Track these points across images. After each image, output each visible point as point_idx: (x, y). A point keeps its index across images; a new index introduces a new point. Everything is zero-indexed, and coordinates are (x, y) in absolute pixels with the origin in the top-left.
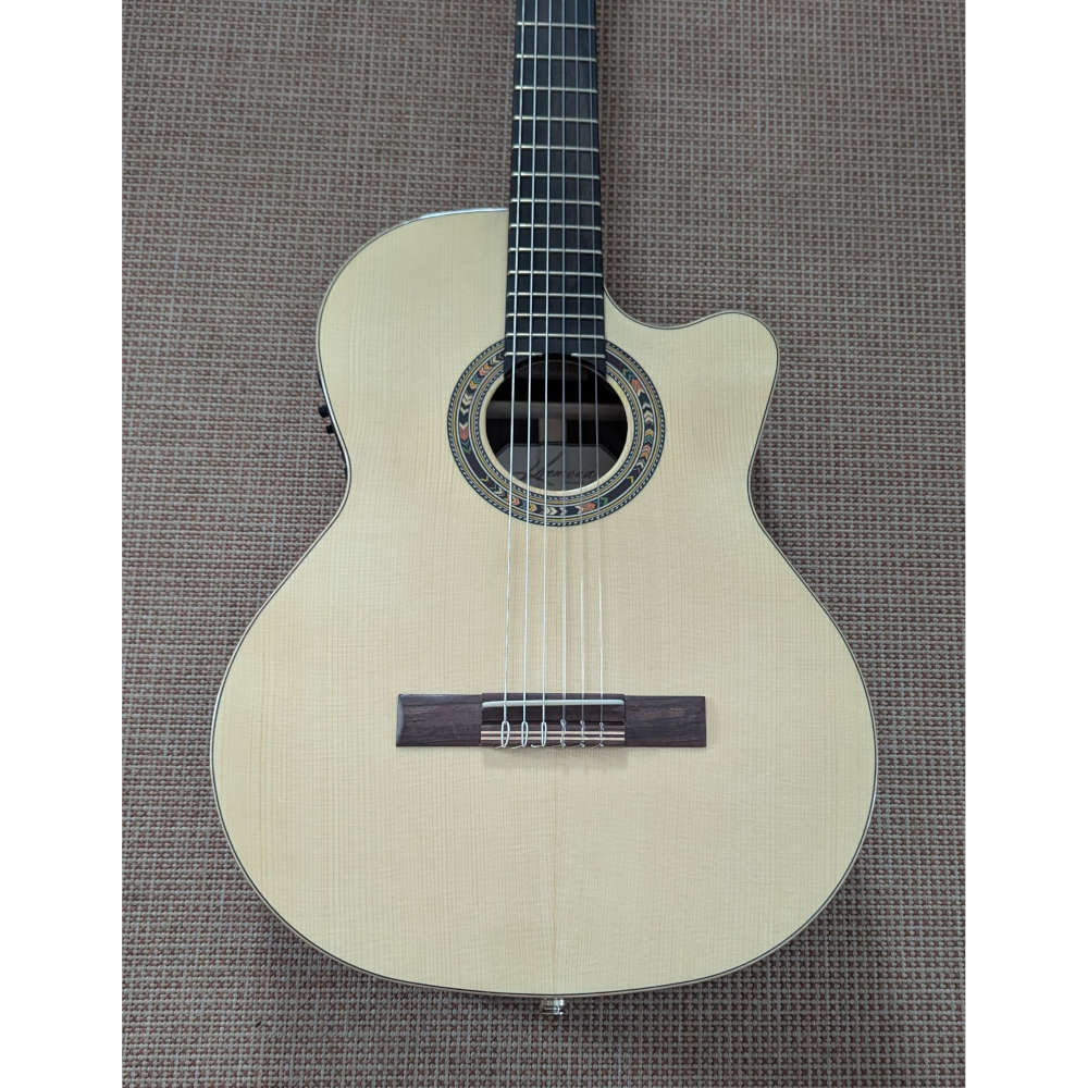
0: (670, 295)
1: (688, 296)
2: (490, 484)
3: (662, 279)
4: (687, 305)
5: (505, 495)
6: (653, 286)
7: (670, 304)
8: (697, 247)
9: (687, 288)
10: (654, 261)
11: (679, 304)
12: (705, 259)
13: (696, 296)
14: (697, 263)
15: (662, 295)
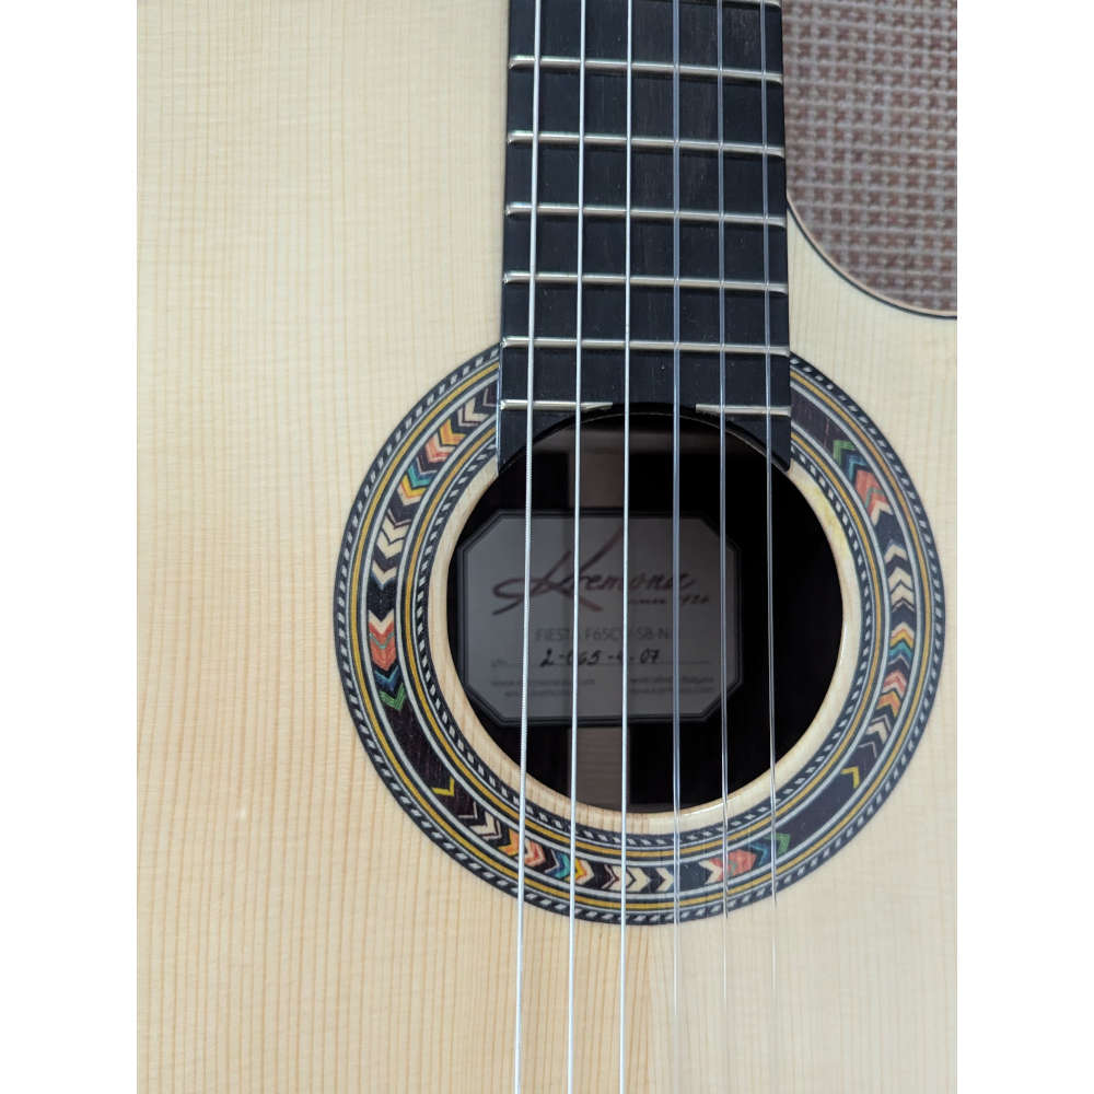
0: (858, 156)
1: (895, 159)
2: (462, 805)
3: (841, 116)
4: (894, 180)
5: (503, 838)
6: (821, 133)
7: (857, 177)
8: (919, 43)
9: (896, 139)
10: (824, 72)
11: (876, 178)
12: (935, 72)
13: (913, 160)
14: (917, 81)
15: (840, 155)
